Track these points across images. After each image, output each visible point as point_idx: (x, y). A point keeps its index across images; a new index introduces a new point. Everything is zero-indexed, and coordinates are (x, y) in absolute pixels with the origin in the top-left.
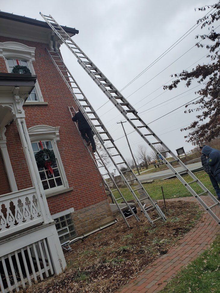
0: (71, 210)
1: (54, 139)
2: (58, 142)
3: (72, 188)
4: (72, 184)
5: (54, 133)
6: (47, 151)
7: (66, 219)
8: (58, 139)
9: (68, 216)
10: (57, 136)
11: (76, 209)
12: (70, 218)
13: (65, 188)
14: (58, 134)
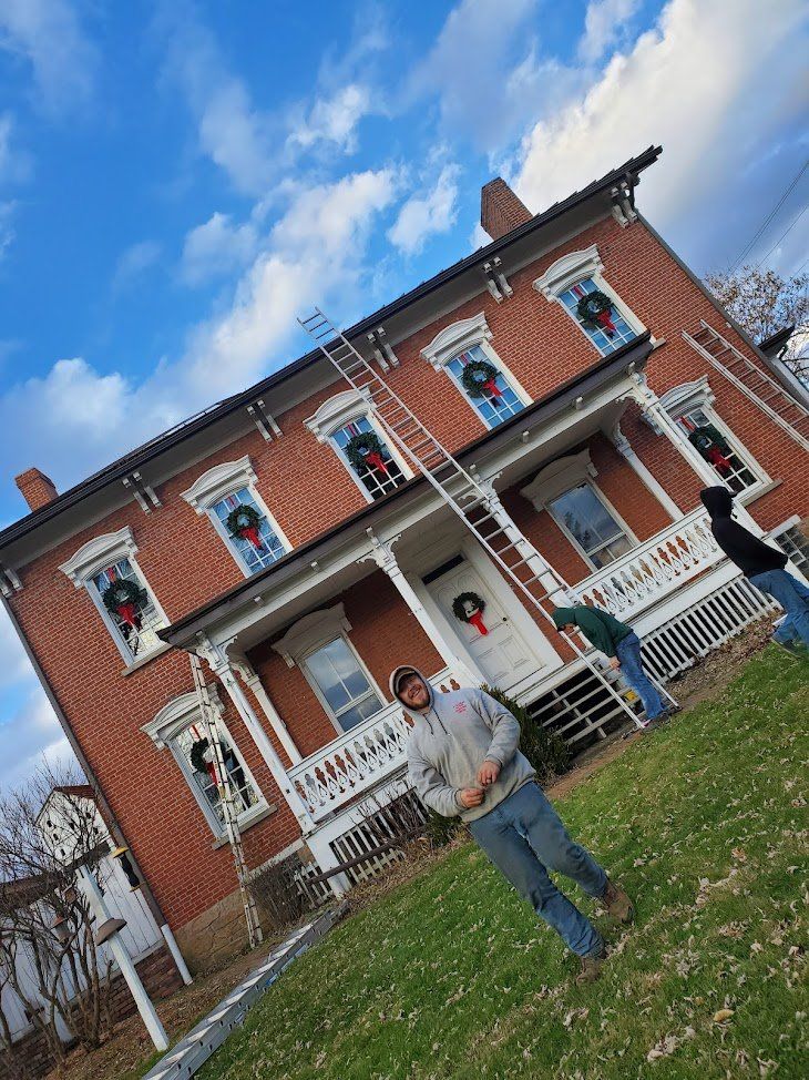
0: (795, 520)
1: (706, 402)
2: (714, 405)
3: (779, 481)
4: (776, 472)
5: (701, 392)
6: (703, 430)
7: (789, 539)
8: (713, 398)
9: (790, 532)
10: (709, 394)
11: (803, 515)
12: (797, 534)
13: (765, 485)
14: (708, 390)
